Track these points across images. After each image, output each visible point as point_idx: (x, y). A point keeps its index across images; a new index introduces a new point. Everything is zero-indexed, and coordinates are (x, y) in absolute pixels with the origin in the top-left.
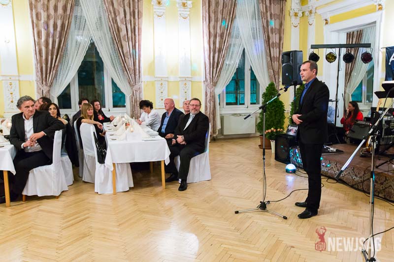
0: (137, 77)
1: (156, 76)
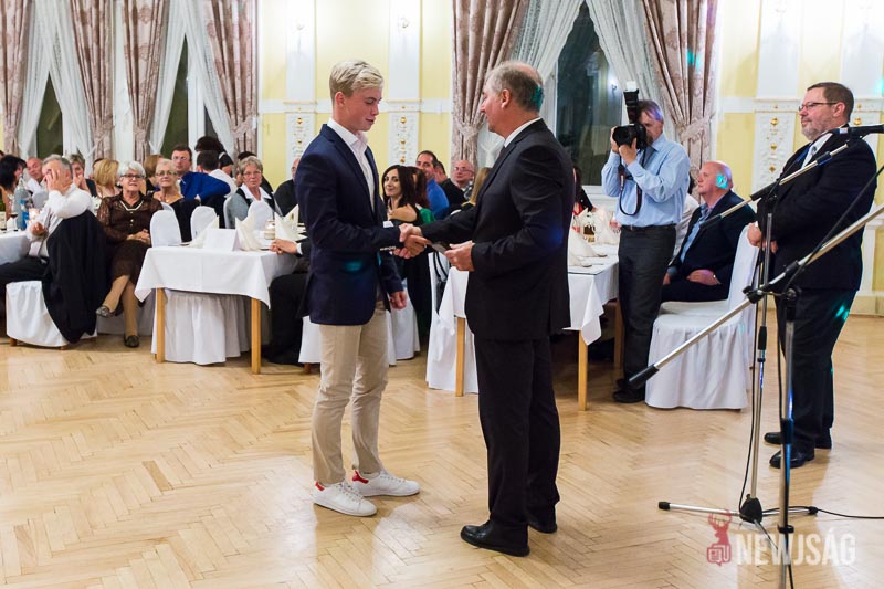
0: (698, 100)
1: (758, 98)
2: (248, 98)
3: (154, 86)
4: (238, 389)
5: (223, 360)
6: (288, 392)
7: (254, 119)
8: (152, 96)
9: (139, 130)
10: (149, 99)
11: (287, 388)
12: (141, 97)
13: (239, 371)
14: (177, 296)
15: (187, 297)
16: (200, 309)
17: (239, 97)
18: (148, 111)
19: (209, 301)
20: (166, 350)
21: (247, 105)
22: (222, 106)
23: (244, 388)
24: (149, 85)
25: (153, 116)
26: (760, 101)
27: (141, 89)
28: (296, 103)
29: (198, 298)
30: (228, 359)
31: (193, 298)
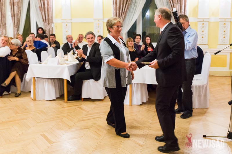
1: (198, 18)
2: (50, 18)
3: (20, 14)
4: (62, 108)
5: (55, 99)
6: (78, 108)
7: (52, 24)
8: (19, 18)
9: (15, 28)
10: (18, 18)
11: (78, 107)
12: (15, 18)
13: (60, 102)
14: (39, 79)
15: (42, 80)
16: (47, 83)
17: (47, 18)
18: (18, 22)
19: (50, 81)
20: (36, 97)
21: (50, 20)
22: (41, 20)
23: (64, 107)
24: (18, 14)
25: (19, 24)
26: (199, 18)
27: (16, 15)
28: (65, 20)
29: (46, 80)
30: (57, 98)
31: (44, 80)
